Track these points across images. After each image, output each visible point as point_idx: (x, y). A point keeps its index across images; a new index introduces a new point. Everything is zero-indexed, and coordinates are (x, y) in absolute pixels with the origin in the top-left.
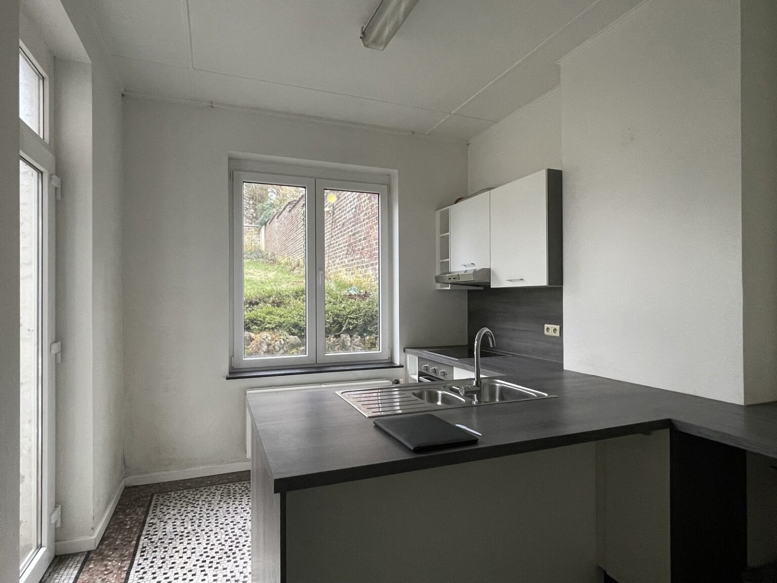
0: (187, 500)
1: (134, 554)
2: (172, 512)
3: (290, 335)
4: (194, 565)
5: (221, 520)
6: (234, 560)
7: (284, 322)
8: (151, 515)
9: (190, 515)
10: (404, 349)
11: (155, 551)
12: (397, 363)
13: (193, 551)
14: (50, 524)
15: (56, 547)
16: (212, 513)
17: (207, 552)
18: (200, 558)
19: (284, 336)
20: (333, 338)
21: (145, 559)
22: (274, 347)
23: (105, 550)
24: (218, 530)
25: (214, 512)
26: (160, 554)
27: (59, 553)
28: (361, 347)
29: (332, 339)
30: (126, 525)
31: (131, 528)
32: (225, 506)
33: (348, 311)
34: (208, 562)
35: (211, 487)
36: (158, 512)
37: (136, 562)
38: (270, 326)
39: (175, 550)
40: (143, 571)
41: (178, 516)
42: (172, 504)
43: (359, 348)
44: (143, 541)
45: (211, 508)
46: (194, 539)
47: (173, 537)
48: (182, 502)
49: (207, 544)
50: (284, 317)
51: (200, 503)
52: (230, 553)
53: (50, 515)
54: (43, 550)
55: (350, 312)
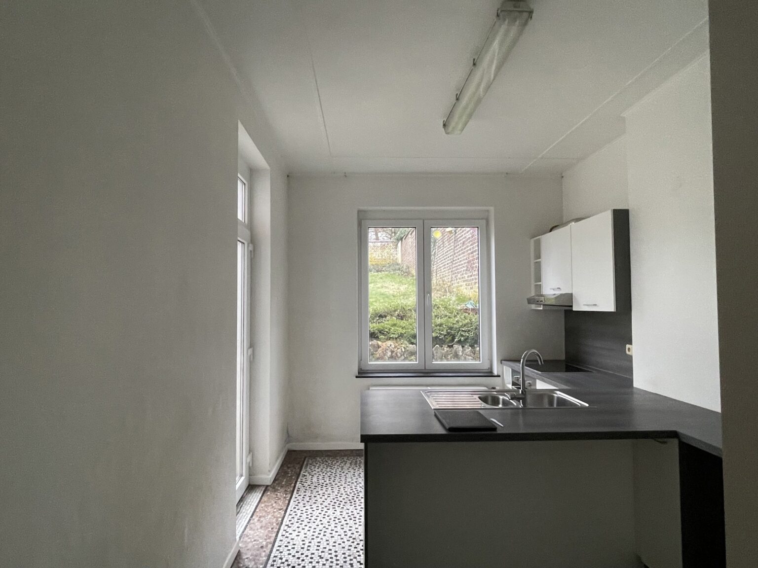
0: (327, 464)
1: (293, 491)
2: (317, 470)
3: (410, 344)
4: (329, 504)
5: (349, 480)
6: (355, 505)
7: (405, 333)
8: (303, 470)
9: (329, 474)
10: (501, 360)
11: (305, 492)
12: (495, 373)
13: (329, 495)
14: (246, 463)
15: (250, 479)
16: (343, 474)
17: (337, 498)
18: (333, 500)
19: (405, 345)
20: (447, 348)
21: (299, 495)
22: (396, 354)
23: (276, 486)
24: (346, 485)
25: (345, 474)
26: (308, 494)
27: (252, 483)
28: (472, 357)
29: (445, 348)
30: (288, 474)
31: (291, 476)
32: (352, 471)
33: (461, 324)
34: (337, 504)
35: (344, 457)
36: (308, 469)
37: (294, 496)
38: (394, 336)
39: (317, 493)
40: (298, 501)
41: (321, 473)
42: (318, 465)
43: (470, 358)
44: (298, 485)
45: (342, 471)
46: (330, 489)
47: (317, 485)
48: (324, 465)
49: (338, 493)
50: (406, 329)
51: (336, 467)
52: (352, 501)
53: (247, 457)
54: (243, 478)
55: (462, 325)
